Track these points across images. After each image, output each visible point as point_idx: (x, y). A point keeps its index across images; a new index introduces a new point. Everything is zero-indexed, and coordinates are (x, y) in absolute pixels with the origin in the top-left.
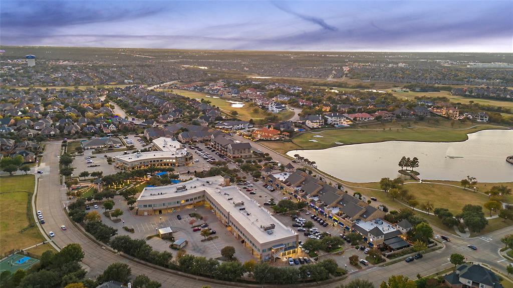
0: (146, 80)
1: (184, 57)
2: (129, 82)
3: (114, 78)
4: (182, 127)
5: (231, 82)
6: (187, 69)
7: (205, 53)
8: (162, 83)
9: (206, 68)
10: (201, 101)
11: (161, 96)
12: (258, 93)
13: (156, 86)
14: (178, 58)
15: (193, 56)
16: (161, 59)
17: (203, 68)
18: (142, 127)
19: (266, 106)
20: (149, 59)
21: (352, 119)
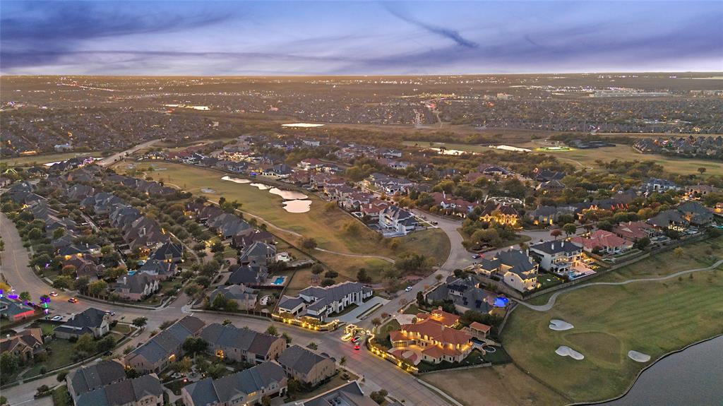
0: (98, 143)
1: (166, 89)
2: (64, 149)
3: (35, 140)
4: (190, 336)
5: (265, 143)
6: (177, 112)
7: (200, 81)
8: (130, 147)
9: (207, 108)
10: (220, 202)
11: (127, 188)
12: (327, 169)
13: (117, 156)
14: (158, 91)
15: (181, 86)
16: (130, 94)
17: (202, 108)
18: (68, 336)
19: (372, 215)
20: (110, 94)
21: (590, 250)
